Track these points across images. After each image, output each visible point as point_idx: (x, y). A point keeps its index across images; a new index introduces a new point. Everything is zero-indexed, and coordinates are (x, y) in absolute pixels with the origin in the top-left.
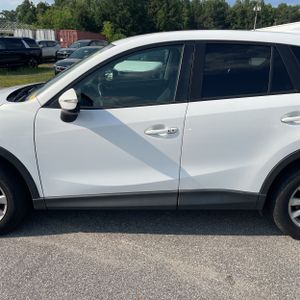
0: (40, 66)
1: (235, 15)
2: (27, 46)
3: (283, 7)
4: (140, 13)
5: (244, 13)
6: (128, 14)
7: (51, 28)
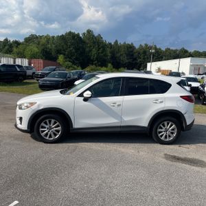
0: (25, 81)
1: (139, 53)
2: (18, 70)
3: (168, 50)
4: (81, 50)
5: (145, 52)
6: (74, 51)
7: (25, 58)
